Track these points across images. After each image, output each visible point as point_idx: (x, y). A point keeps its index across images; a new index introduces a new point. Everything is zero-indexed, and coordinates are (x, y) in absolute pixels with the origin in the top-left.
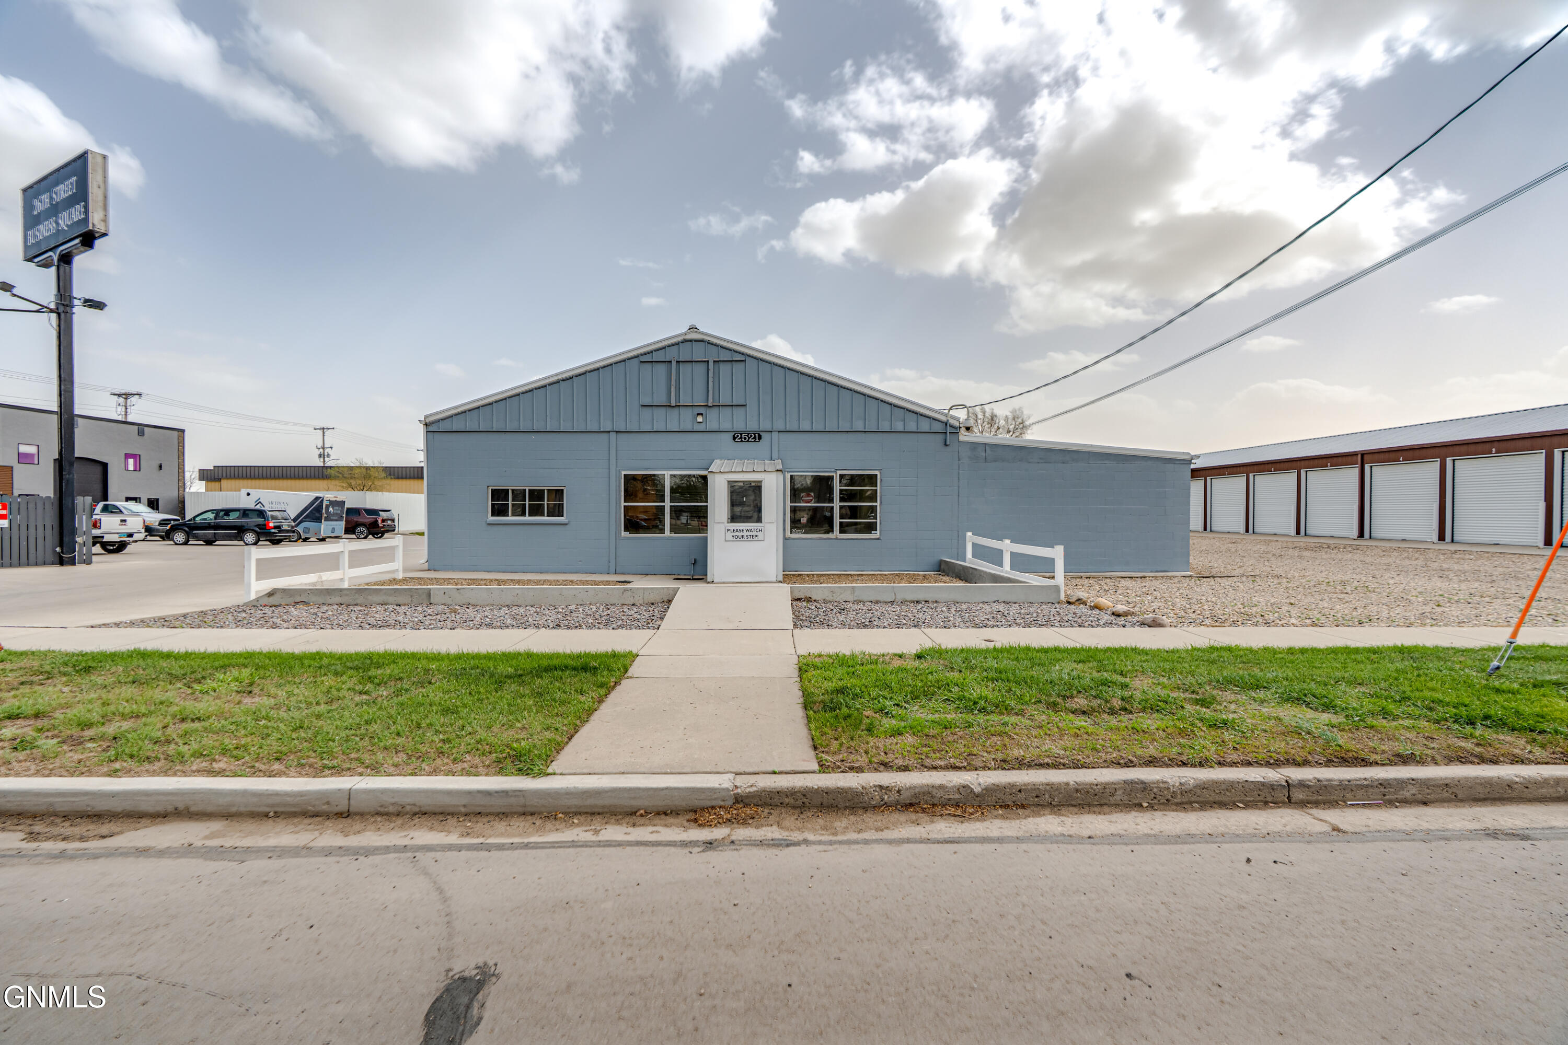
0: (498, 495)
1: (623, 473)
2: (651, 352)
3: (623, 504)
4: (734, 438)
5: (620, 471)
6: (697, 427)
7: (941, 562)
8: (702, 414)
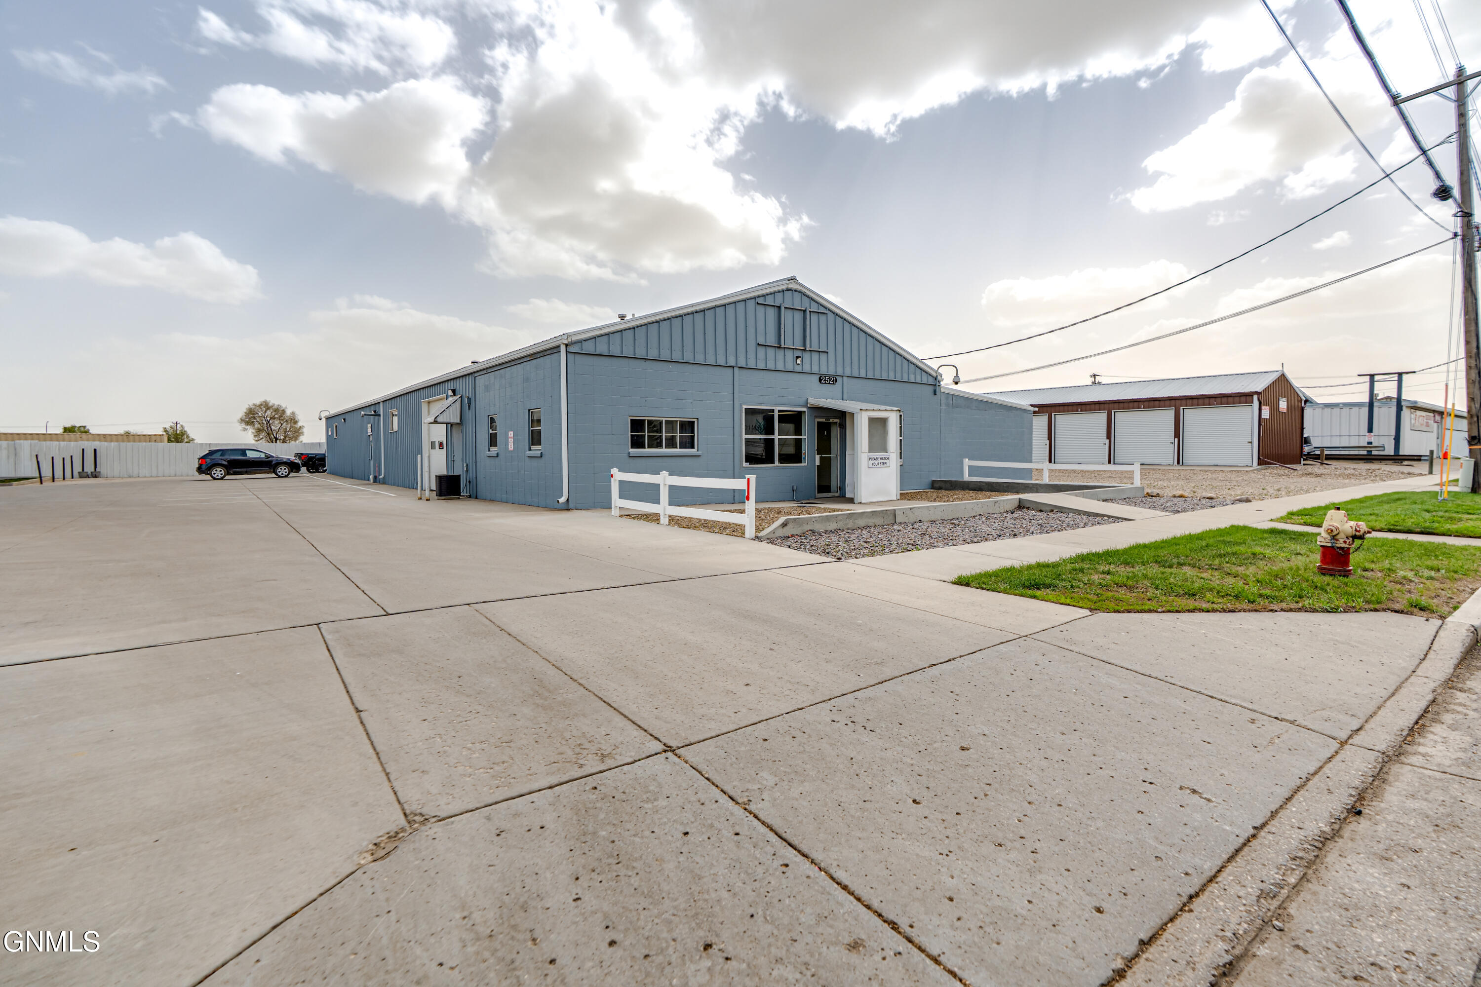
0: (637, 425)
1: (744, 407)
2: (764, 296)
3: (744, 436)
4: (820, 380)
5: (741, 405)
6: (798, 369)
7: (934, 482)
8: (799, 357)
